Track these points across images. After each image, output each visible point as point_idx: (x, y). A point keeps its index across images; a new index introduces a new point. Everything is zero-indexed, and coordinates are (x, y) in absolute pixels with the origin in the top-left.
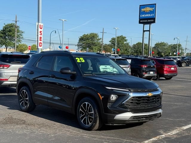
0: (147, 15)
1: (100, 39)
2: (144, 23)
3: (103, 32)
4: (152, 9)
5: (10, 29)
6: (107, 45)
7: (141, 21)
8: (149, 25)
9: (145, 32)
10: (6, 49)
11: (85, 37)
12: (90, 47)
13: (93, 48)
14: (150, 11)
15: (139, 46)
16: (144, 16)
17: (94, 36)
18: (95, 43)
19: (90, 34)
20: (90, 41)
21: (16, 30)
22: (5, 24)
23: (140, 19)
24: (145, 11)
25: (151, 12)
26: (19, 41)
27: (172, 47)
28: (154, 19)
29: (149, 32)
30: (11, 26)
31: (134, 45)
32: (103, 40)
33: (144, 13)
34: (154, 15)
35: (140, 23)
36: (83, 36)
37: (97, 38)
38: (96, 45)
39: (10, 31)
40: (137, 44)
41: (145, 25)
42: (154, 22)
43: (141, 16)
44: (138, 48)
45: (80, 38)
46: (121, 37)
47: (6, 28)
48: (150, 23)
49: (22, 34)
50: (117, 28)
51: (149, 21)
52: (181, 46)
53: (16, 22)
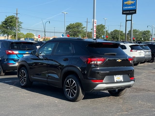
0: (129, 7)
1: (84, 28)
2: (127, 14)
3: (87, 22)
4: (133, 2)
5: (11, 20)
6: (89, 32)
7: (124, 12)
8: (131, 15)
9: (128, 21)
10: (8, 37)
11: (72, 26)
12: (76, 34)
13: (78, 35)
14: (131, 3)
15: (115, 33)
16: (126, 8)
17: (79, 25)
18: (80, 31)
19: (76, 23)
20: (76, 29)
21: (17, 21)
22: (6, 16)
23: (123, 11)
24: (127, 4)
25: (132, 5)
26: (19, 30)
27: (142, 33)
28: (135, 10)
29: (131, 21)
30: (12, 17)
31: (112, 32)
32: (87, 28)
33: (127, 5)
34: (135, 7)
35: (123, 14)
36: (70, 25)
37: (82, 27)
38: (81, 33)
39: (11, 22)
40: (114, 31)
41: (128, 15)
42: (135, 13)
43: (124, 8)
44: (115, 35)
45: (67, 27)
46: (100, 25)
47: (7, 20)
48: (132, 14)
49: (21, 24)
50: (106, 19)
51: (131, 12)
52: (150, 32)
53: (17, 14)
